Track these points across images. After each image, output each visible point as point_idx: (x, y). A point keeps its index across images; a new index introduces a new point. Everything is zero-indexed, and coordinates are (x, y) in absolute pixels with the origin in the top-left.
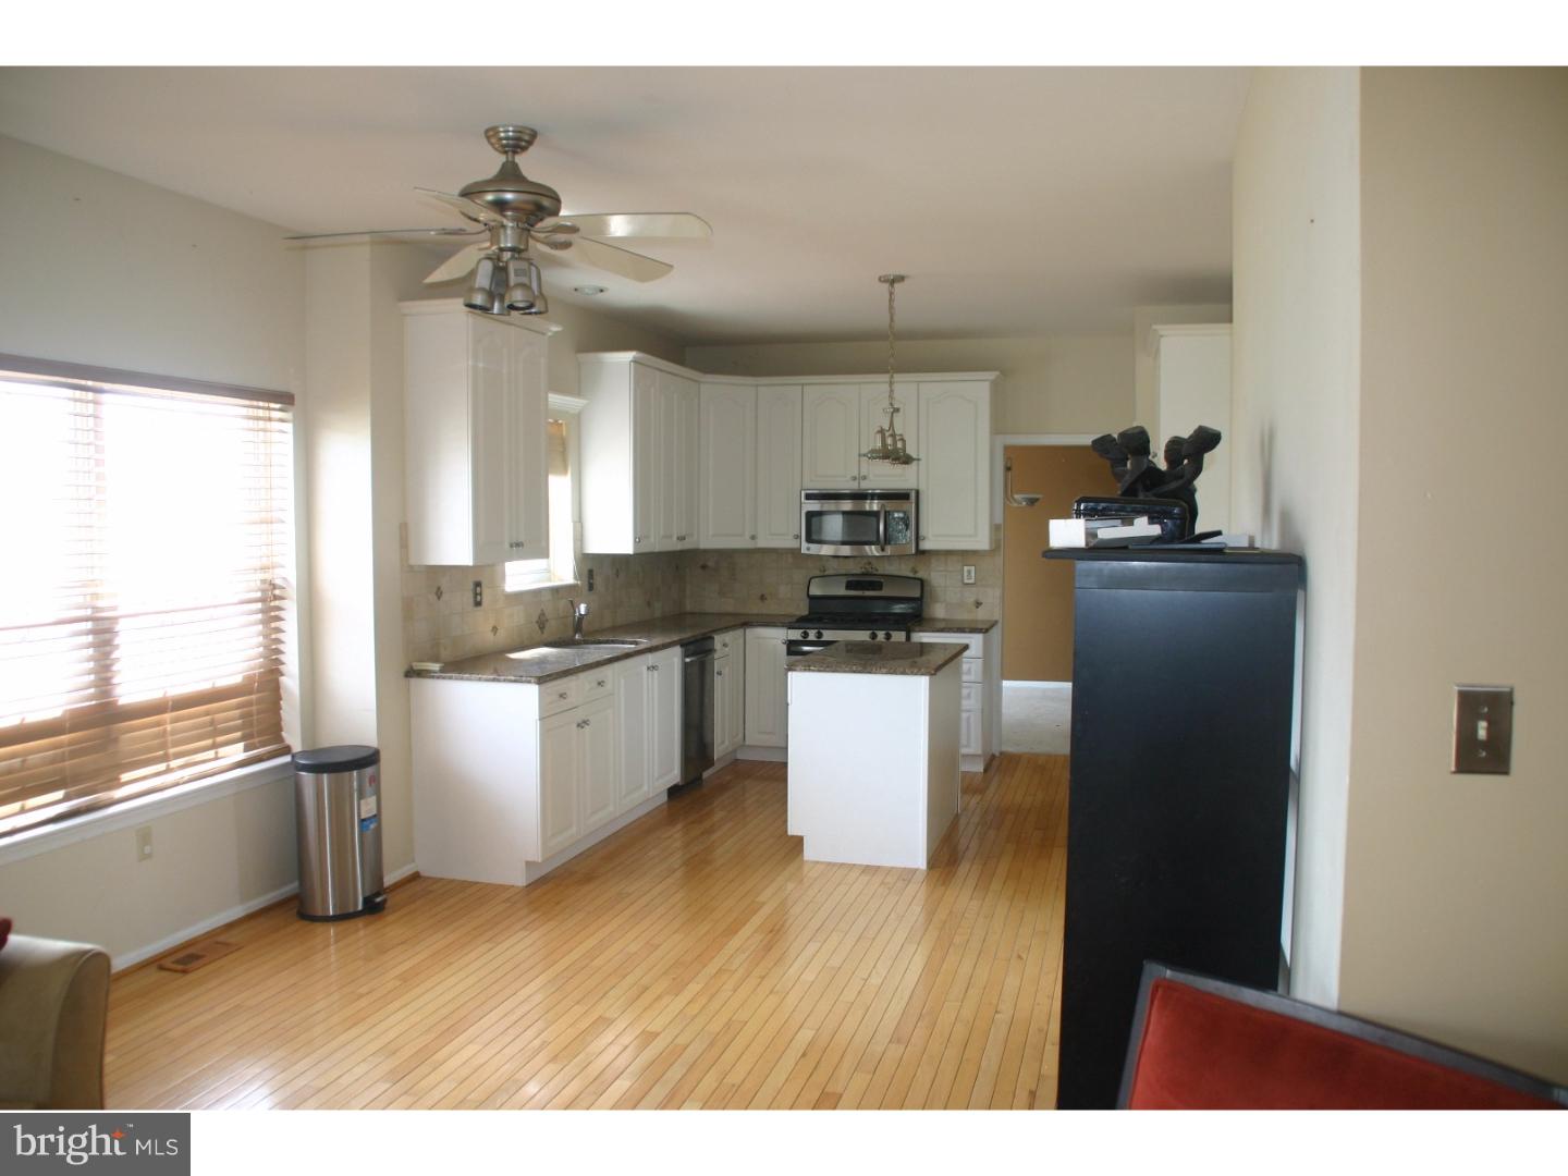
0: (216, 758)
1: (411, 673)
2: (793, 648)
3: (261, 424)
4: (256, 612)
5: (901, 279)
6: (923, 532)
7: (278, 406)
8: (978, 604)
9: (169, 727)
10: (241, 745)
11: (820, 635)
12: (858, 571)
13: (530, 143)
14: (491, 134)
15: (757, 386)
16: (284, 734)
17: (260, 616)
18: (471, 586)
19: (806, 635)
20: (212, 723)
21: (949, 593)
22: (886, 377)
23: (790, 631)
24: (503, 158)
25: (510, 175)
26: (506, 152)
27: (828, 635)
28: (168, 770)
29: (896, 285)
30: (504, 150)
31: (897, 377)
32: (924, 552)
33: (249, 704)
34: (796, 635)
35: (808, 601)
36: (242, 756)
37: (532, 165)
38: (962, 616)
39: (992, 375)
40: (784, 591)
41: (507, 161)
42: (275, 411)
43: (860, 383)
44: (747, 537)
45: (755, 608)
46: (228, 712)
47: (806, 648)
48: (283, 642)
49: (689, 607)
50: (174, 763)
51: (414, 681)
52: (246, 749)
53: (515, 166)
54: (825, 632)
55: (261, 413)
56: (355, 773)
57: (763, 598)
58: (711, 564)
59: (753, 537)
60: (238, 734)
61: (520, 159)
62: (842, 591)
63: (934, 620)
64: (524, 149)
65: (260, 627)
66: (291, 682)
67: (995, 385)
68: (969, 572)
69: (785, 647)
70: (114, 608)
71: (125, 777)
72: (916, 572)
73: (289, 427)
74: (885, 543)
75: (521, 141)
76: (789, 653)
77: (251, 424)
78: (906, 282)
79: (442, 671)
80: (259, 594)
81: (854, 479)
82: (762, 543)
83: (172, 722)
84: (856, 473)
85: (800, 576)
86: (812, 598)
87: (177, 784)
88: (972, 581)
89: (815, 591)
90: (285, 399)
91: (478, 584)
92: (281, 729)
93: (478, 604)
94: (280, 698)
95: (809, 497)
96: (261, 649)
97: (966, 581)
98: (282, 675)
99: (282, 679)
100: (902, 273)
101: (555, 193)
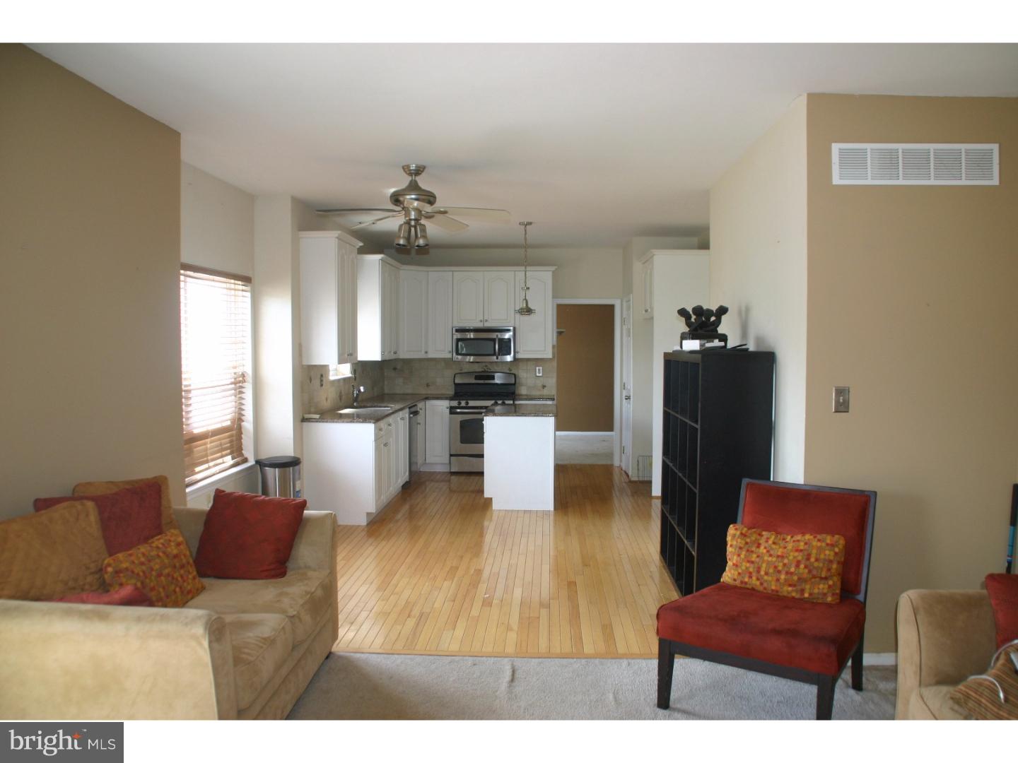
0: (223, 463)
1: (304, 420)
2: (453, 411)
3: (233, 292)
4: (231, 390)
5: (530, 223)
6: (517, 349)
7: (240, 283)
8: (544, 387)
9: (209, 446)
10: (230, 457)
11: (467, 403)
12: (480, 370)
13: (422, 171)
14: (406, 169)
15: (428, 271)
16: (243, 452)
17: (233, 391)
18: (319, 376)
19: (460, 403)
20: (221, 445)
21: (530, 380)
22: (523, 268)
23: (452, 402)
24: (410, 178)
25: (414, 187)
26: (412, 176)
27: (472, 403)
28: (209, 468)
29: (527, 226)
30: (410, 174)
31: (528, 268)
32: (518, 359)
33: (231, 436)
34: (455, 403)
35: (453, 386)
36: (232, 462)
37: (424, 183)
38: (535, 393)
39: (553, 268)
40: (439, 381)
41: (412, 180)
42: (239, 285)
43: (484, 271)
44: (423, 352)
45: (423, 391)
46: (224, 438)
47: (458, 410)
48: (244, 404)
49: (386, 391)
50: (211, 464)
51: (305, 424)
52: (233, 459)
53: (416, 182)
54: (470, 402)
55: (233, 286)
56: (291, 468)
57: (428, 385)
58: (399, 367)
59: (426, 352)
60: (229, 451)
61: (418, 179)
62: (474, 381)
63: (521, 395)
64: (420, 174)
65: (233, 397)
66: (248, 425)
67: (554, 274)
68: (539, 370)
69: (448, 411)
70: (190, 385)
71: (197, 469)
72: (511, 370)
73: (248, 294)
74: (499, 355)
75: (419, 171)
76: (451, 413)
77: (229, 292)
78: (533, 225)
79: (320, 418)
80: (233, 380)
81: (481, 321)
82: (431, 355)
83: (211, 443)
84: (482, 319)
85: (449, 373)
86: (456, 385)
87: (214, 475)
88: (541, 375)
89: (457, 381)
90: (246, 280)
91: (322, 376)
92: (242, 450)
93: (322, 385)
94: (242, 433)
95: (457, 331)
96: (234, 409)
97: (537, 375)
98: (243, 421)
99: (243, 424)
100: (530, 221)
101: (433, 194)
